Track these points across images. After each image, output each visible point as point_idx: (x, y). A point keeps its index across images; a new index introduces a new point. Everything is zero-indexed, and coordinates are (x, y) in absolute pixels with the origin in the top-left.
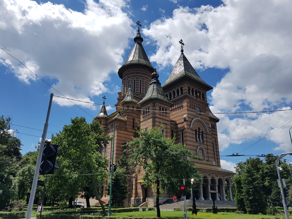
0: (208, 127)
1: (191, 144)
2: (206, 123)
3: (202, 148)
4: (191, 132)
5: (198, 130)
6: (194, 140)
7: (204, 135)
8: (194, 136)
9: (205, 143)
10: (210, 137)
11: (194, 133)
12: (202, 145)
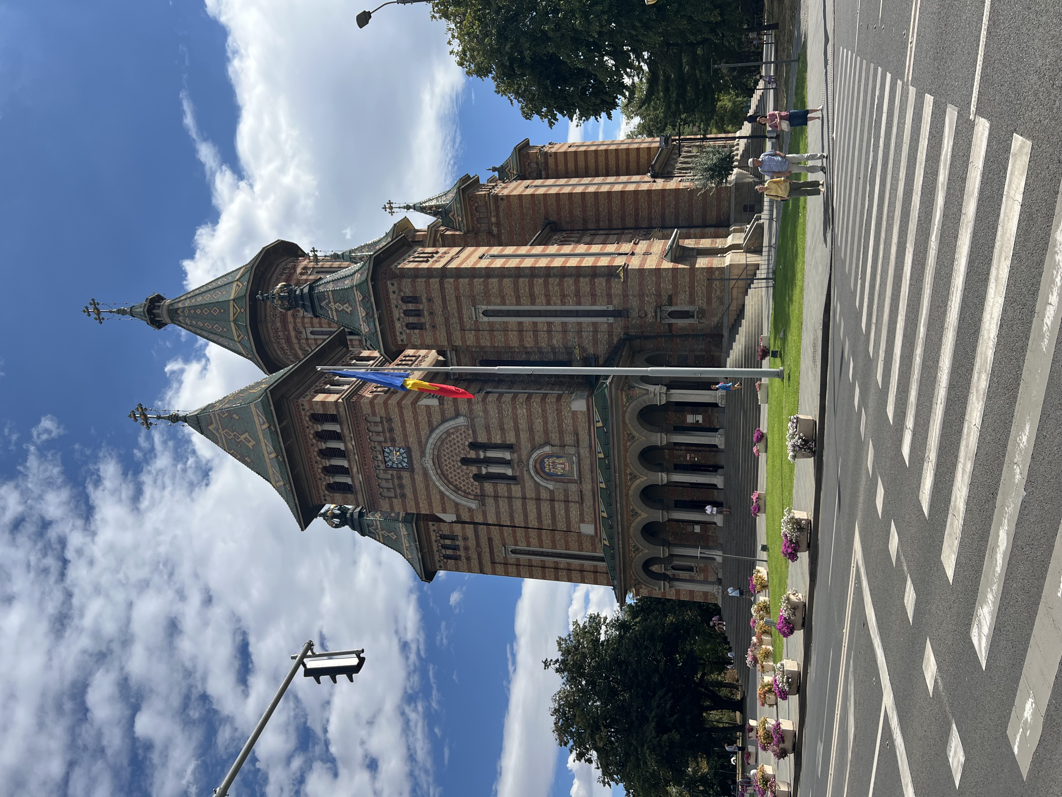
0: (444, 421)
1: (535, 511)
2: (432, 430)
3: (536, 461)
4: (490, 502)
5: (474, 470)
6: (516, 490)
7: (482, 438)
8: (502, 488)
9: (511, 439)
10: (481, 414)
11: (488, 487)
12: (524, 457)
